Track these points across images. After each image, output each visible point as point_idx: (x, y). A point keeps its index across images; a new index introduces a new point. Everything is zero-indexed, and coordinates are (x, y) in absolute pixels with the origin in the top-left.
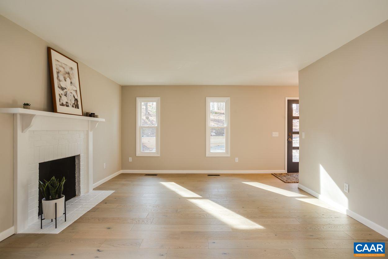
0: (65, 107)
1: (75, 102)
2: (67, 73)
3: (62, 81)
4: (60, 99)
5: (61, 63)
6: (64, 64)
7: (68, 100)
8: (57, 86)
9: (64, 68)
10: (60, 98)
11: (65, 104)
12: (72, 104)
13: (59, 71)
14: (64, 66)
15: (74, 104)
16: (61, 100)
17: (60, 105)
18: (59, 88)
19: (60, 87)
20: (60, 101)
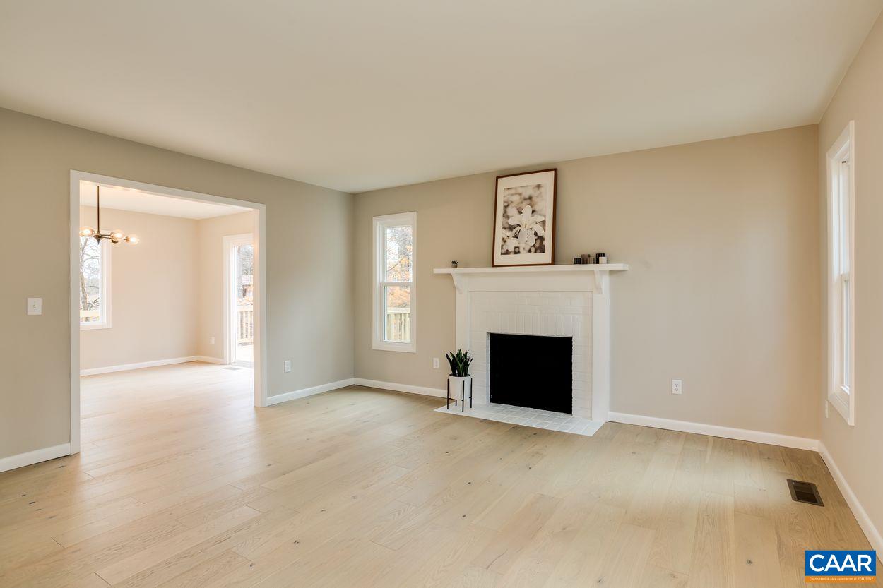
0: (512, 256)
1: (536, 242)
2: (525, 199)
3: (512, 217)
4: (502, 246)
5: (516, 188)
6: (521, 187)
7: (519, 243)
8: (501, 227)
9: (520, 194)
10: (503, 243)
11: (513, 250)
12: (528, 248)
13: (509, 203)
14: (520, 190)
15: (534, 246)
16: (504, 247)
17: (502, 254)
18: (505, 229)
19: (507, 226)
20: (502, 248)
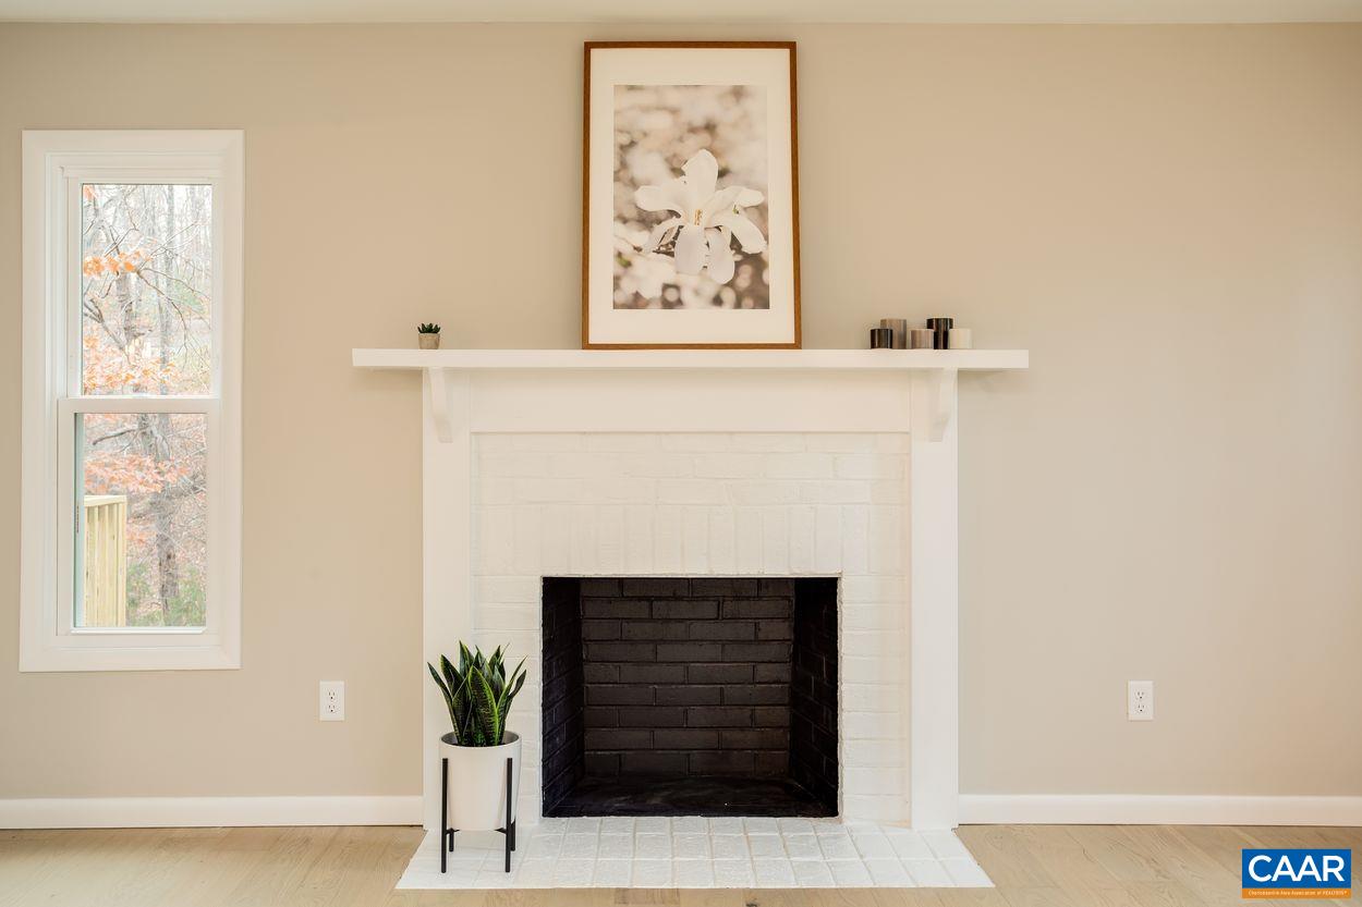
0: (656, 314)
1: (737, 273)
2: (693, 130)
3: (648, 183)
4: (617, 279)
5: (657, 90)
6: (677, 87)
7: (678, 273)
8: (611, 213)
9: (674, 111)
10: (620, 270)
11: (658, 293)
12: (710, 291)
13: (637, 136)
14: (673, 99)
15: (731, 284)
16: (623, 284)
17: (616, 306)
18: (625, 221)
19: (630, 213)
20: (616, 287)
